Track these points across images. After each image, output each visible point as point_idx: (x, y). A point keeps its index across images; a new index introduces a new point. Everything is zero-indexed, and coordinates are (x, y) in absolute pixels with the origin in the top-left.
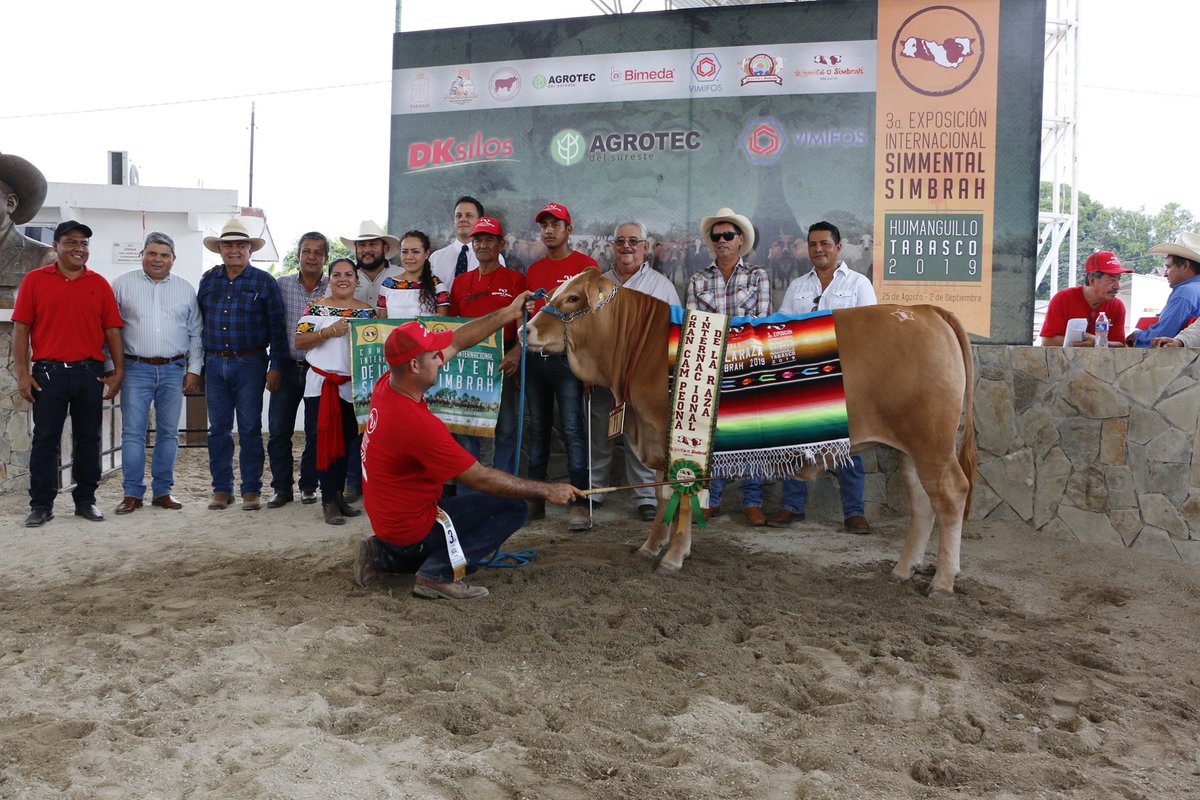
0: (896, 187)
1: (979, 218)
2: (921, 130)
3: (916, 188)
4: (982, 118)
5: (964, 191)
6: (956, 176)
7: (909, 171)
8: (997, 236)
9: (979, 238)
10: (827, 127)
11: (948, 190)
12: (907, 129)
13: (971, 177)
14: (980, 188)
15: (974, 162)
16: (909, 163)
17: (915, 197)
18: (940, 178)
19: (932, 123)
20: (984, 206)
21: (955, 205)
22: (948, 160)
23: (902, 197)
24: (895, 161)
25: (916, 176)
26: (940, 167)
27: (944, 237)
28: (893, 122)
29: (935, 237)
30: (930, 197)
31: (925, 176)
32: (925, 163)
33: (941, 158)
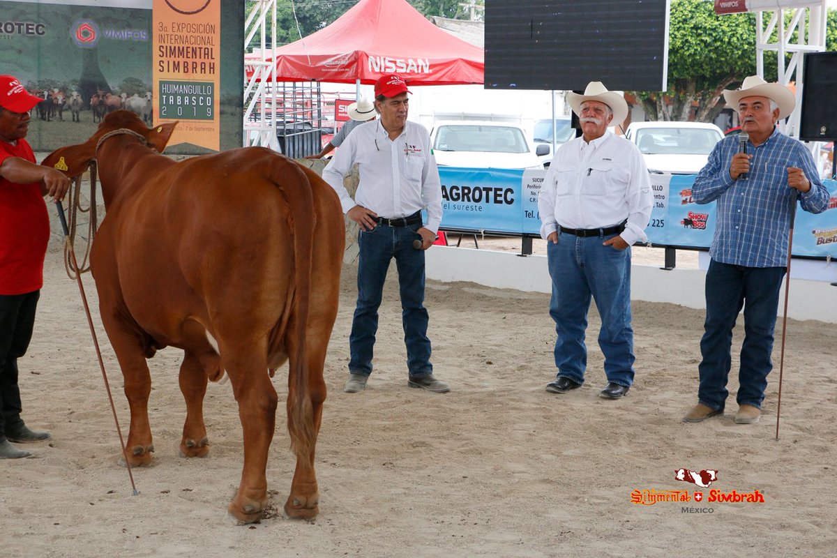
0: (165, 65)
1: (212, 85)
2: (179, 34)
3: (176, 66)
4: (212, 28)
5: (203, 69)
6: (198, 61)
7: (173, 56)
8: (222, 95)
9: (212, 96)
10: (124, 28)
11: (194, 68)
12: (170, 32)
13: (207, 61)
14: (212, 68)
15: (208, 53)
16: (172, 51)
17: (176, 71)
18: (190, 61)
19: (185, 30)
20: (215, 78)
21: (199, 77)
22: (194, 51)
23: (168, 71)
24: (164, 50)
25: (177, 60)
26: (190, 55)
27: (193, 95)
28: (162, 28)
29: (188, 95)
30: (184, 72)
31: (181, 60)
32: (181, 52)
33: (190, 50)
